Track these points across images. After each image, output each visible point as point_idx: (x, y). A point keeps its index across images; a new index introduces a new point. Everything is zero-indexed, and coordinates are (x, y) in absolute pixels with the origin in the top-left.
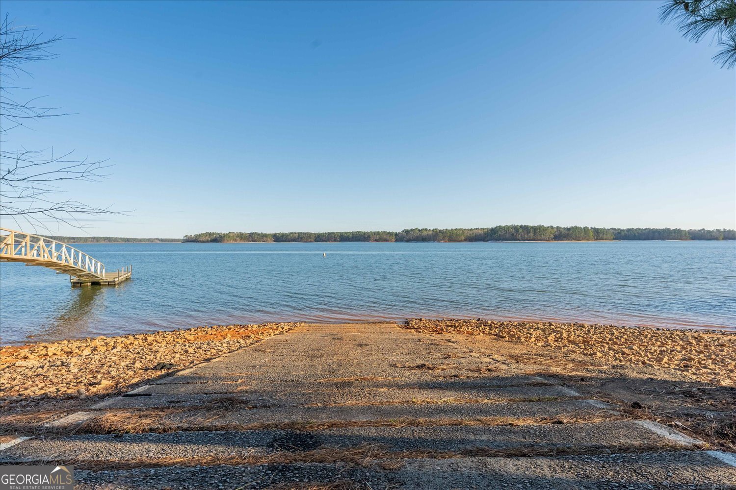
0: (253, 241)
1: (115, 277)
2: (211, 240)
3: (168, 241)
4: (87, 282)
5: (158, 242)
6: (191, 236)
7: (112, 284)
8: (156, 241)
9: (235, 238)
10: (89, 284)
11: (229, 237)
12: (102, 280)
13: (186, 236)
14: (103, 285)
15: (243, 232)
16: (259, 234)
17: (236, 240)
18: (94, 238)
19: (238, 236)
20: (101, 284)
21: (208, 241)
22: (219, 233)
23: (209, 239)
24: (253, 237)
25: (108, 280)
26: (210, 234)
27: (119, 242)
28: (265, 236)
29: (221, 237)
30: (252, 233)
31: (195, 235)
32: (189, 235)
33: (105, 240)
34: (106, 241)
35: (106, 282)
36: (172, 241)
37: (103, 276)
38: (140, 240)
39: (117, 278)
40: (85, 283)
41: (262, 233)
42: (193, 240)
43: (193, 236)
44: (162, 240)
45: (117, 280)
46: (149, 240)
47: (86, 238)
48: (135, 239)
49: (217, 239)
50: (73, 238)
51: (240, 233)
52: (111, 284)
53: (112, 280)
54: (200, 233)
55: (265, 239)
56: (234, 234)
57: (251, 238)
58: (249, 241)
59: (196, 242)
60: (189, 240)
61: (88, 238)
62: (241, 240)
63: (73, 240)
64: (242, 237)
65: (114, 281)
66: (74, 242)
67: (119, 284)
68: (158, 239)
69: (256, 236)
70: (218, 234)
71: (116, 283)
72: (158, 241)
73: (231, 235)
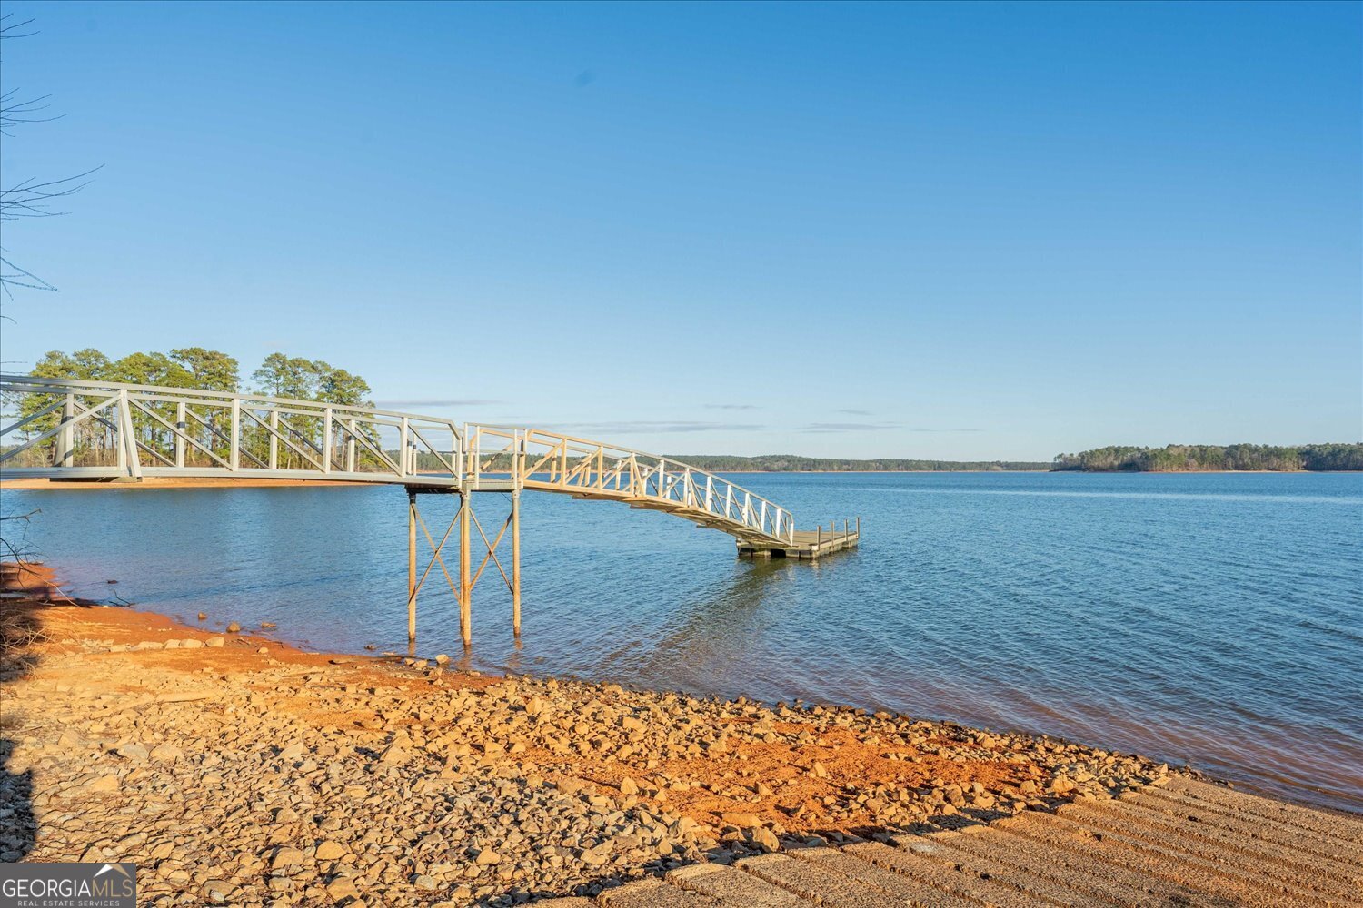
0: (1236, 468)
1: (812, 542)
2: (1119, 465)
3: (1021, 469)
4: (764, 550)
5: (1000, 470)
6: (1072, 455)
7: (807, 559)
8: (995, 467)
9: (1185, 459)
10: (767, 553)
11: (1168, 457)
12: (788, 548)
13: (1060, 456)
14: (789, 557)
15: (1207, 443)
16: (1256, 449)
17: (1187, 466)
18: (880, 461)
19: (1192, 456)
20: (787, 555)
21: (1111, 469)
22: (1142, 446)
23: (1116, 463)
24: (1236, 459)
25: (799, 548)
26: (1117, 450)
27: (924, 469)
28: (1278, 453)
29: (1147, 457)
30: (1236, 447)
31: (1080, 454)
32: (1067, 454)
33: (899, 465)
34: (901, 467)
35: (795, 552)
36: (1029, 469)
37: (790, 538)
38: (964, 466)
39: (814, 545)
40: (760, 550)
41: (1266, 447)
42: (1076, 464)
43: (1075, 456)
44: (1007, 466)
45: (815, 548)
46: (980, 465)
47: (867, 461)
48: (954, 463)
49: (1135, 463)
50: (847, 462)
51: (1200, 447)
52: (804, 558)
53: (806, 548)
54: (1093, 449)
55: (1275, 462)
56: (1181, 451)
57: (1231, 462)
58: (1225, 467)
59: (1084, 470)
60: (1067, 466)
61: (871, 461)
62: (1201, 464)
63: (845, 467)
64: (1203, 456)
65: (810, 552)
66: (848, 470)
67: (820, 558)
68: (999, 464)
69: (1247, 456)
70: (1139, 450)
71: (814, 556)
72: (999, 468)
73: (1174, 452)
